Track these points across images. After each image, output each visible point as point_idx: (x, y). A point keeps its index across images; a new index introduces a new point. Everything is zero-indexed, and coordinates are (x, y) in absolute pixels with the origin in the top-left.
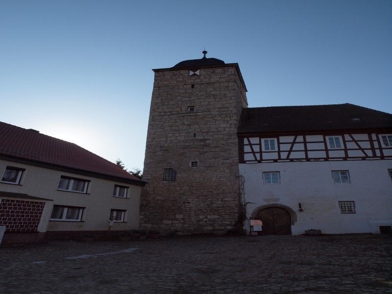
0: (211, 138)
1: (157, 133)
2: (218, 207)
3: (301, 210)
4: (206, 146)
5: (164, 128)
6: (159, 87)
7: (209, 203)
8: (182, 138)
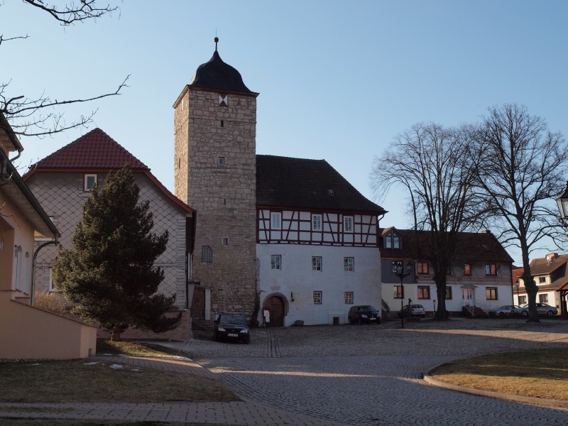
0: (237, 207)
1: (196, 195)
2: (242, 296)
3: (293, 300)
4: (234, 217)
5: (200, 188)
6: (194, 119)
7: (235, 290)
8: (215, 205)
